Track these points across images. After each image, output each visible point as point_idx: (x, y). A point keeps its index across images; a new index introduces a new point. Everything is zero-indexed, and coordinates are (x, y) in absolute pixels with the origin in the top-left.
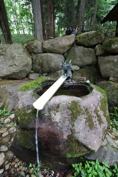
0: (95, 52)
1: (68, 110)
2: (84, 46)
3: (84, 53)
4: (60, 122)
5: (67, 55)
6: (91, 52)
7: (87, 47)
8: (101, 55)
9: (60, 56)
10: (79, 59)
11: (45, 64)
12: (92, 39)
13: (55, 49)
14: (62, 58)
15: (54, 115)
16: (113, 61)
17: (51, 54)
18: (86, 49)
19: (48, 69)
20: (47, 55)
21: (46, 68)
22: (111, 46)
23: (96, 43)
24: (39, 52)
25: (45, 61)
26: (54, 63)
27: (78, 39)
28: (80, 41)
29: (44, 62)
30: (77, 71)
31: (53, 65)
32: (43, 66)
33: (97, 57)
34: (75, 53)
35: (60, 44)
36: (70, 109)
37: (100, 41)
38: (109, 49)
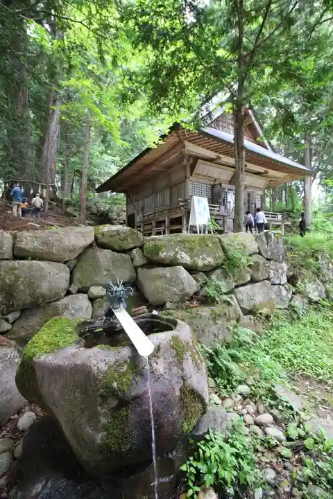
0: (132, 260)
1: (172, 350)
2: (114, 250)
3: (114, 261)
4: (165, 373)
5: (76, 265)
6: (126, 260)
7: (118, 252)
8: (142, 266)
9: (62, 268)
10: (105, 273)
11: (22, 287)
12: (125, 239)
13: (52, 253)
14: (66, 272)
15: (155, 364)
16: (164, 276)
17: (42, 264)
18: (116, 254)
19: (28, 300)
20: (31, 266)
21: (24, 297)
22: (158, 254)
23: (132, 245)
24: (5, 257)
25: (21, 279)
26: (49, 282)
27: (100, 236)
28: (105, 240)
29: (20, 283)
30: (102, 297)
31: (44, 287)
32: (13, 292)
33: (136, 268)
34: (98, 261)
35: (66, 243)
36: (173, 348)
37: (139, 244)
38: (155, 258)
